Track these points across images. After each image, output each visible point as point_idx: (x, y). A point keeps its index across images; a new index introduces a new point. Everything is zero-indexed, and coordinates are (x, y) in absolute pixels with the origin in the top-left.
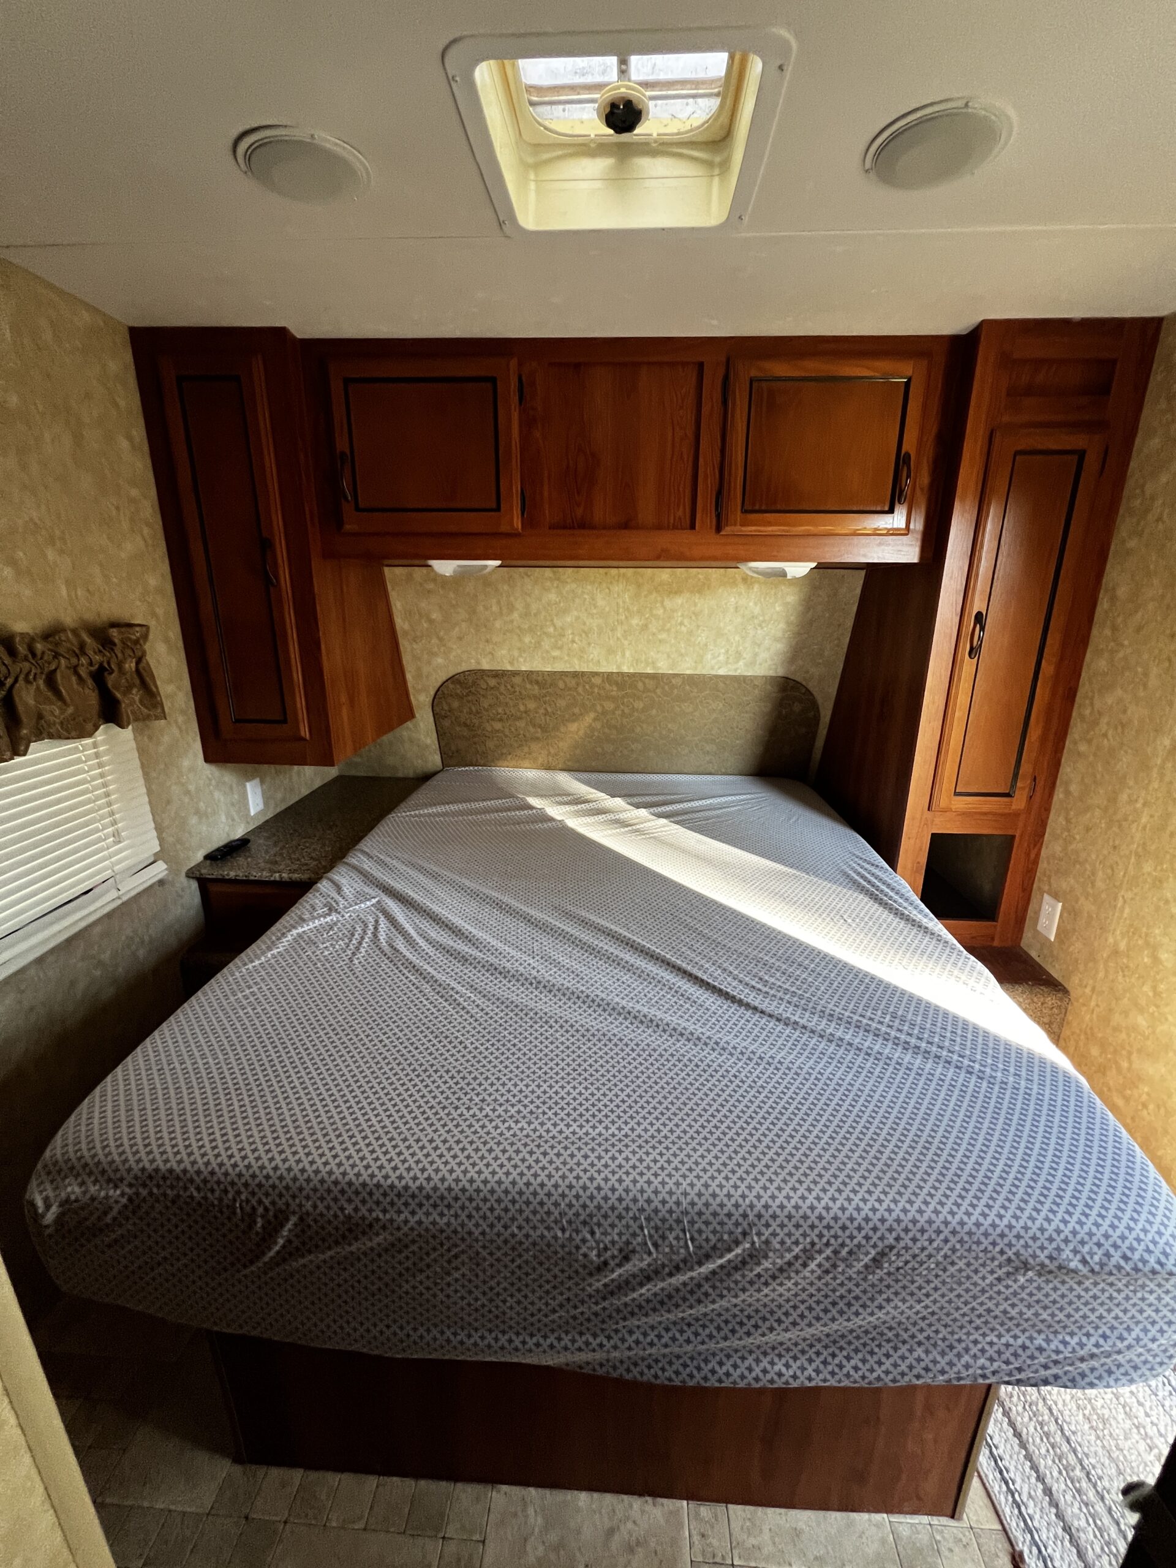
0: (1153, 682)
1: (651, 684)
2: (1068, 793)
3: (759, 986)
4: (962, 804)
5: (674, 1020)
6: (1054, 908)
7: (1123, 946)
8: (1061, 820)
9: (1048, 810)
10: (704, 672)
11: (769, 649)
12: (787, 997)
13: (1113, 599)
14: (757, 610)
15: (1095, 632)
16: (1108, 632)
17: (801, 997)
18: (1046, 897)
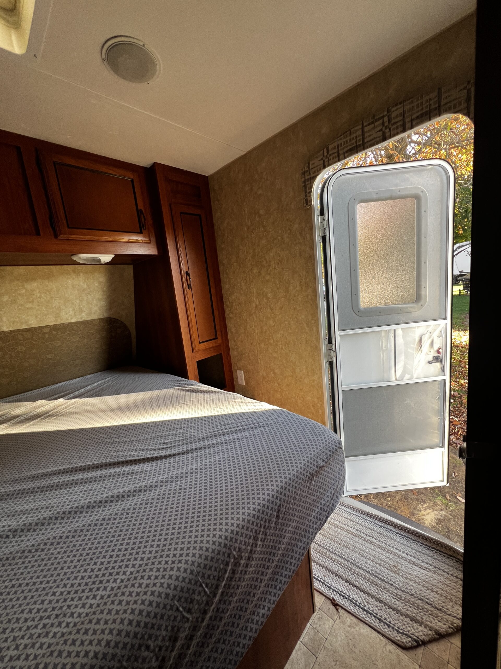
0: (244, 288)
1: (28, 335)
2: (232, 332)
3: (165, 446)
4: (203, 346)
5: (132, 487)
6: (241, 374)
7: (265, 374)
8: (233, 342)
9: (228, 341)
10: (62, 322)
11: (97, 305)
12: (181, 443)
13: (223, 265)
14: (85, 286)
15: (221, 276)
16: (225, 275)
17: (186, 439)
18: (238, 371)
